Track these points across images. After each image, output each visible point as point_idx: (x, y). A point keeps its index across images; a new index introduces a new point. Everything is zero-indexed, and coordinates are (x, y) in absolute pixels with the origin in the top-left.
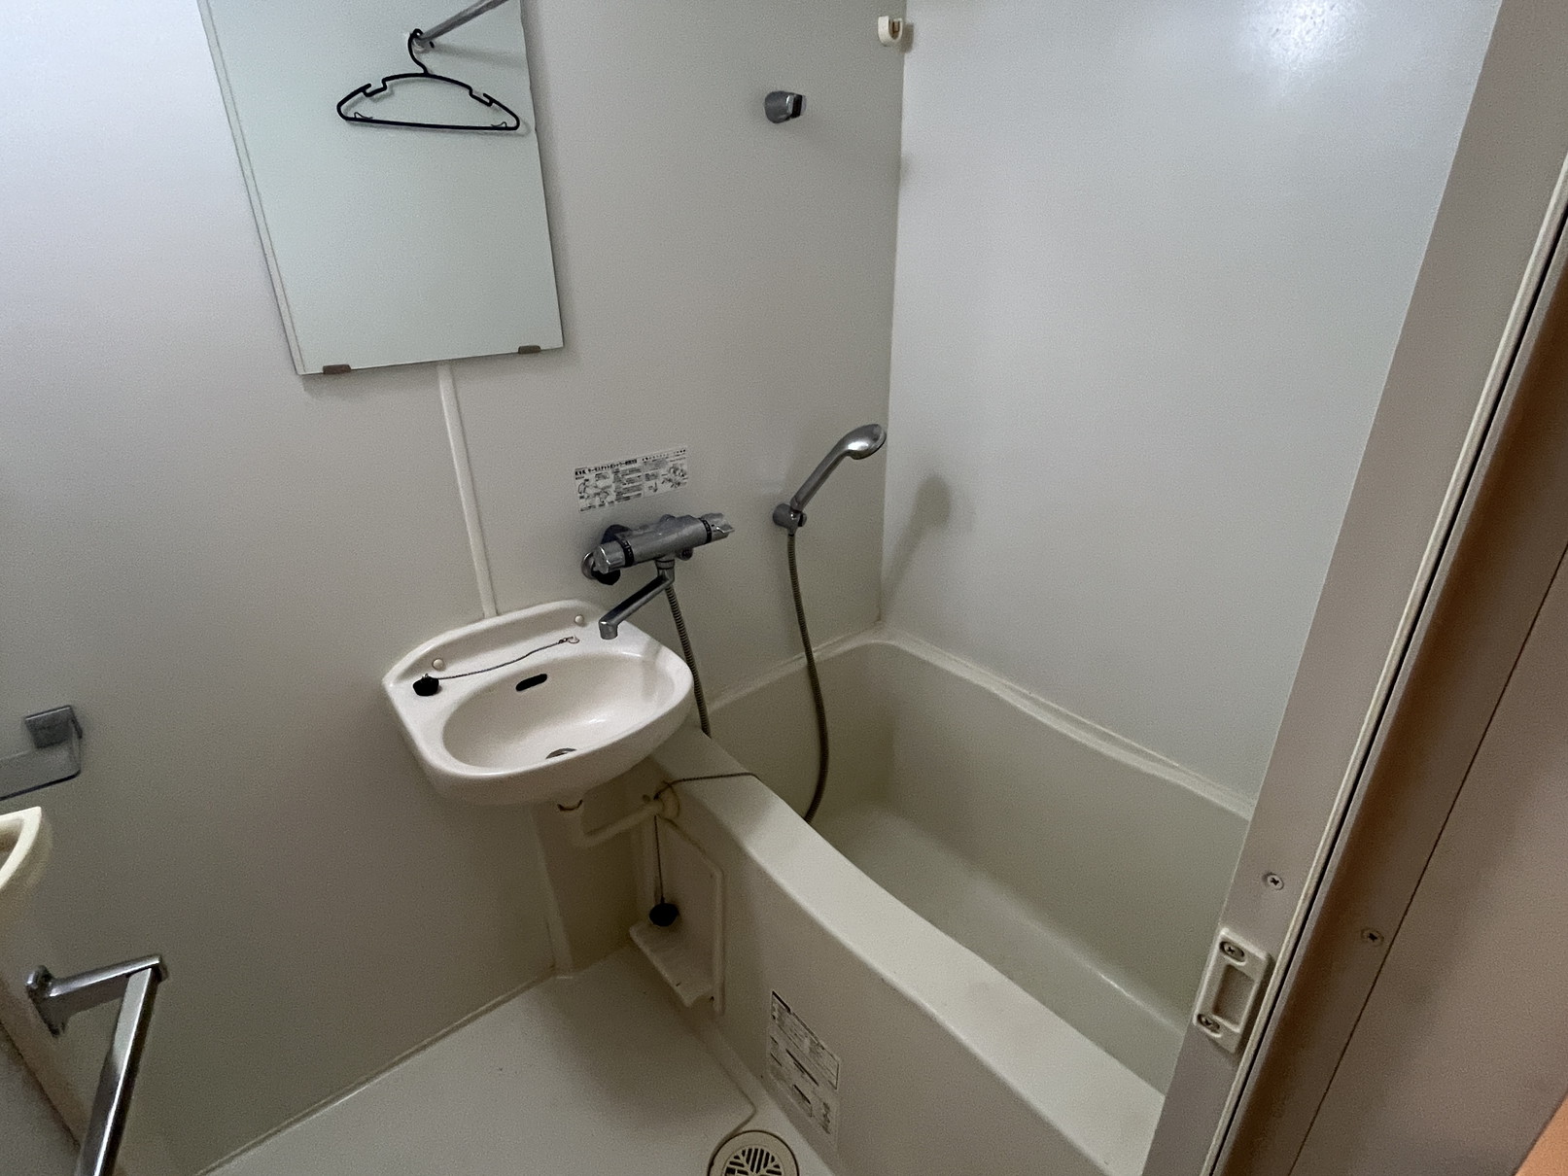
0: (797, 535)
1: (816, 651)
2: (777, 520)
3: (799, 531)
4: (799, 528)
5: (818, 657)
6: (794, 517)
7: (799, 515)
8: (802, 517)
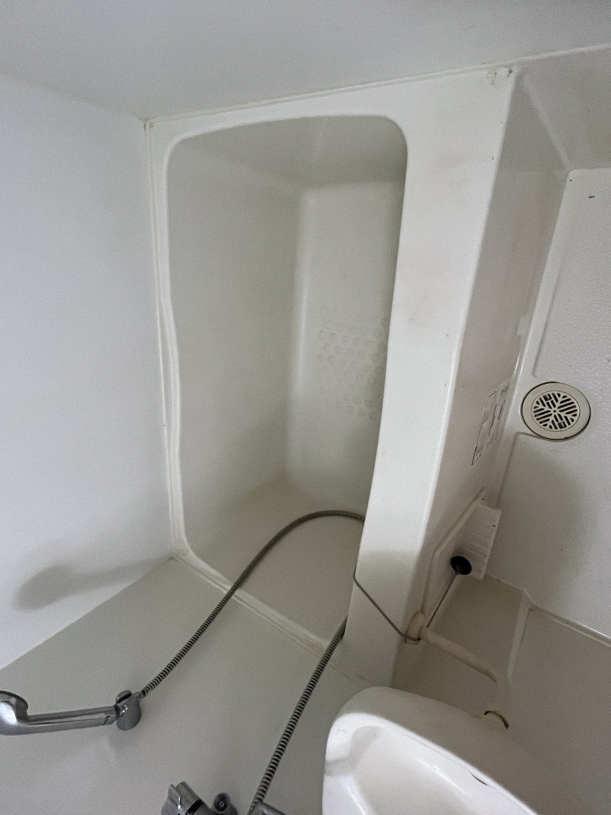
0: (140, 690)
1: (225, 589)
2: (137, 717)
3: (136, 690)
4: (133, 692)
5: (229, 585)
6: (124, 708)
7: (119, 705)
8: (119, 701)
